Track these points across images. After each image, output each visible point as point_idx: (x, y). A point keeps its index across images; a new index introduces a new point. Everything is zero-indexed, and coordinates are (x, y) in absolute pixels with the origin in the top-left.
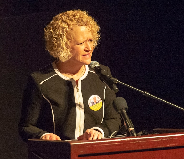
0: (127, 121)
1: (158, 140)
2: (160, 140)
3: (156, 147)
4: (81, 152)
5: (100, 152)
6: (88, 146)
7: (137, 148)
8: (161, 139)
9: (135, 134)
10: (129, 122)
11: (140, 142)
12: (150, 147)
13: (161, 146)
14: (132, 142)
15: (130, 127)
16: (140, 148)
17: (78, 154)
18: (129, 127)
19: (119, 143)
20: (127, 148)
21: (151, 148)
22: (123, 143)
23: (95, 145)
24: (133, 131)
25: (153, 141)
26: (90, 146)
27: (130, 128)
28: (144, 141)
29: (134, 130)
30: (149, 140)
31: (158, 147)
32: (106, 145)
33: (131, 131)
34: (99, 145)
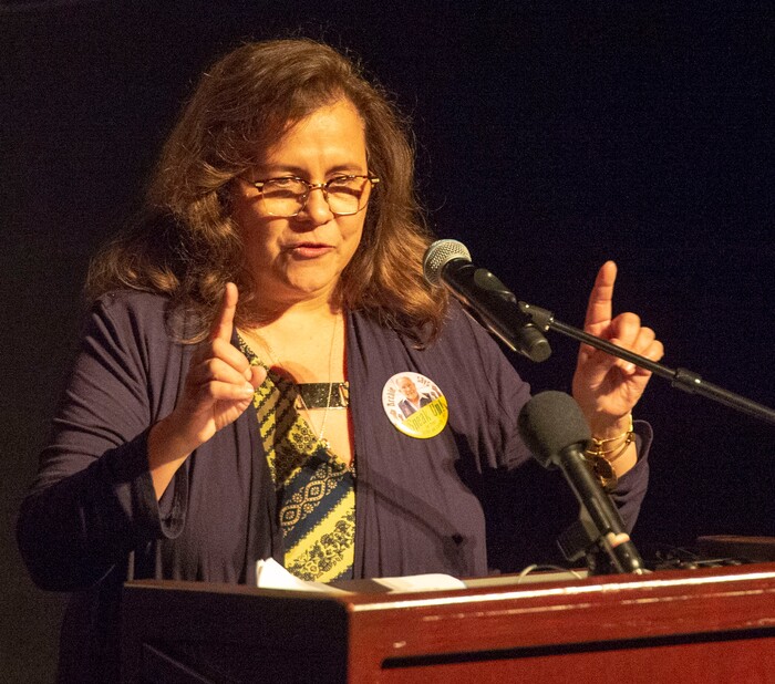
0: (594, 500)
1: (750, 592)
2: (758, 592)
3: (739, 627)
4: (398, 645)
5: (484, 647)
6: (427, 619)
7: (650, 630)
8: (764, 589)
9: (635, 563)
10: (604, 506)
11: (668, 602)
12: (714, 625)
13: (761, 622)
14: (629, 602)
15: (611, 530)
16: (665, 629)
17: (383, 656)
18: (605, 532)
19: (571, 607)
20: (606, 625)
21: (715, 629)
22: (586, 605)
23: (462, 616)
24: (628, 548)
25: (724, 594)
26: (437, 618)
27: (611, 536)
28: (685, 597)
29: (628, 542)
30: (708, 592)
31: (749, 623)
32: (511, 612)
33: (619, 549)
34: (480, 614)
